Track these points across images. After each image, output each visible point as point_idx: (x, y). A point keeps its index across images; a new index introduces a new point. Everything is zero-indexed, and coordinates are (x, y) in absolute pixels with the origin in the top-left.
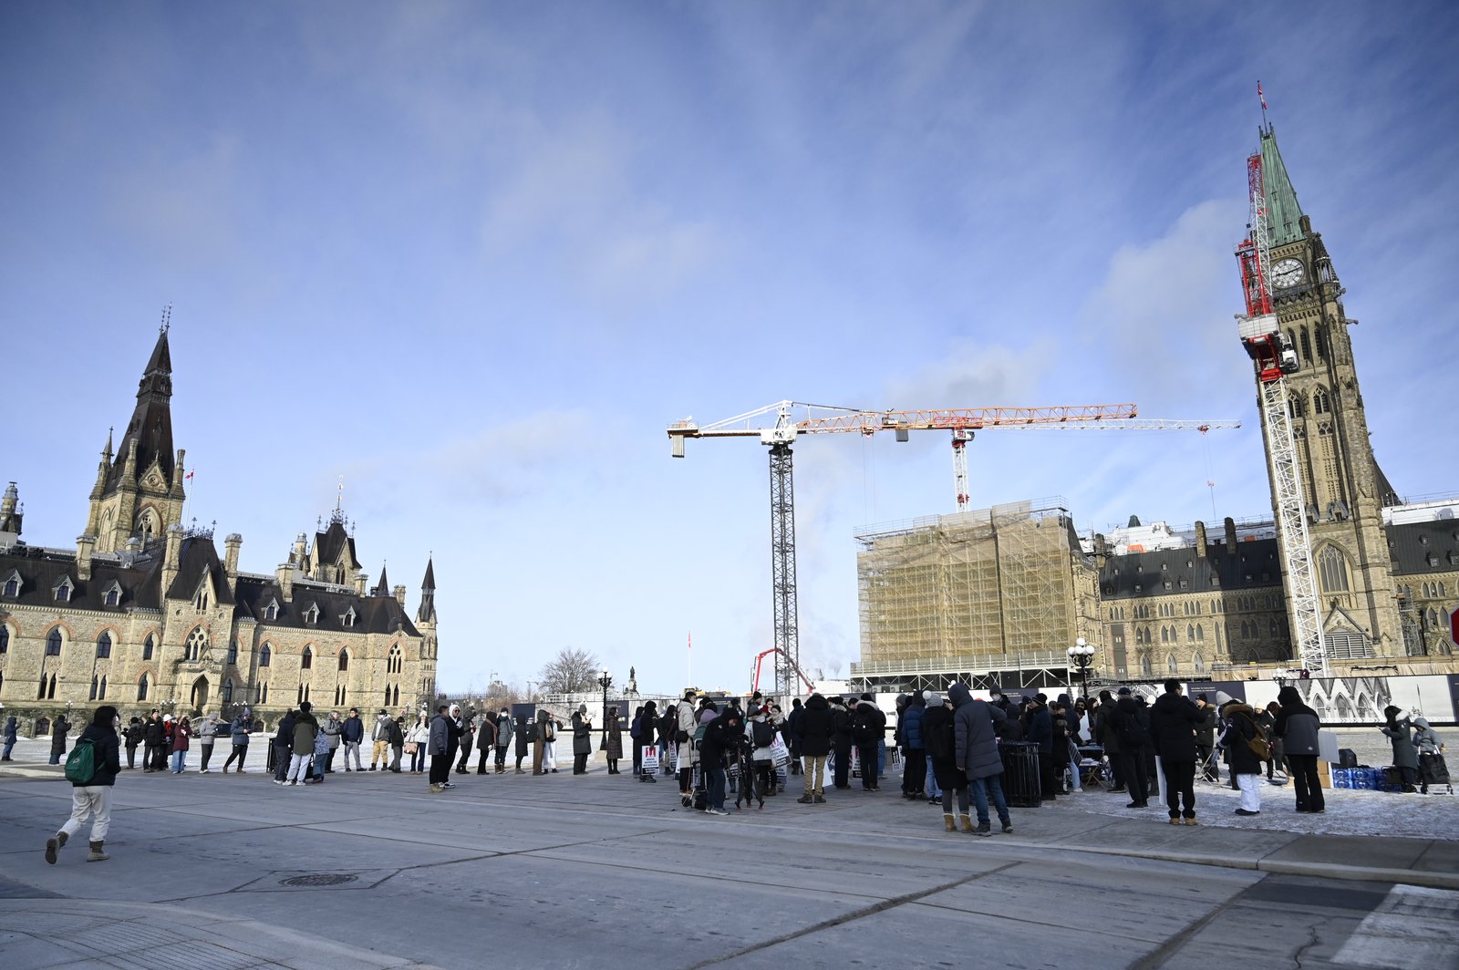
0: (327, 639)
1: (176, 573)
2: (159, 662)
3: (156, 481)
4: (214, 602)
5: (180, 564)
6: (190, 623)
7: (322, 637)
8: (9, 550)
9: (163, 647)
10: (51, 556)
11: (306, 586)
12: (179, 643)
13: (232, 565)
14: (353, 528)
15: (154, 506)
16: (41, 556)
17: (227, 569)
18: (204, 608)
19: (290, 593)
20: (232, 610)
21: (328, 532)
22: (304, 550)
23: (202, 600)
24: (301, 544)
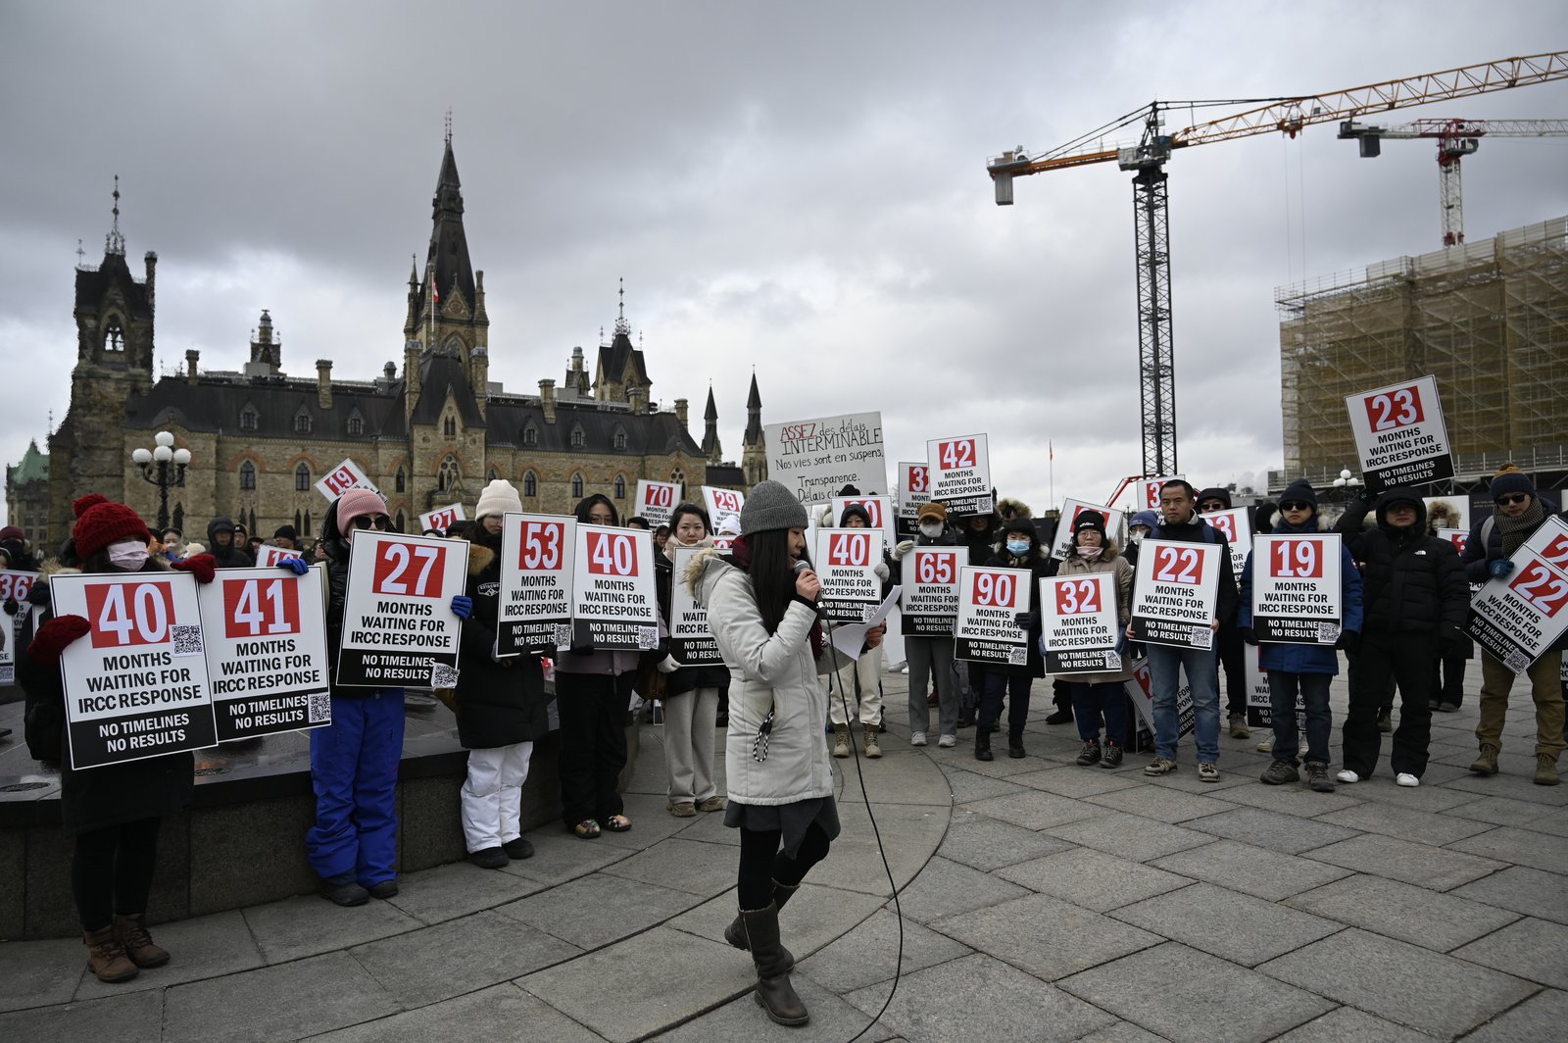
19: (552, 413)
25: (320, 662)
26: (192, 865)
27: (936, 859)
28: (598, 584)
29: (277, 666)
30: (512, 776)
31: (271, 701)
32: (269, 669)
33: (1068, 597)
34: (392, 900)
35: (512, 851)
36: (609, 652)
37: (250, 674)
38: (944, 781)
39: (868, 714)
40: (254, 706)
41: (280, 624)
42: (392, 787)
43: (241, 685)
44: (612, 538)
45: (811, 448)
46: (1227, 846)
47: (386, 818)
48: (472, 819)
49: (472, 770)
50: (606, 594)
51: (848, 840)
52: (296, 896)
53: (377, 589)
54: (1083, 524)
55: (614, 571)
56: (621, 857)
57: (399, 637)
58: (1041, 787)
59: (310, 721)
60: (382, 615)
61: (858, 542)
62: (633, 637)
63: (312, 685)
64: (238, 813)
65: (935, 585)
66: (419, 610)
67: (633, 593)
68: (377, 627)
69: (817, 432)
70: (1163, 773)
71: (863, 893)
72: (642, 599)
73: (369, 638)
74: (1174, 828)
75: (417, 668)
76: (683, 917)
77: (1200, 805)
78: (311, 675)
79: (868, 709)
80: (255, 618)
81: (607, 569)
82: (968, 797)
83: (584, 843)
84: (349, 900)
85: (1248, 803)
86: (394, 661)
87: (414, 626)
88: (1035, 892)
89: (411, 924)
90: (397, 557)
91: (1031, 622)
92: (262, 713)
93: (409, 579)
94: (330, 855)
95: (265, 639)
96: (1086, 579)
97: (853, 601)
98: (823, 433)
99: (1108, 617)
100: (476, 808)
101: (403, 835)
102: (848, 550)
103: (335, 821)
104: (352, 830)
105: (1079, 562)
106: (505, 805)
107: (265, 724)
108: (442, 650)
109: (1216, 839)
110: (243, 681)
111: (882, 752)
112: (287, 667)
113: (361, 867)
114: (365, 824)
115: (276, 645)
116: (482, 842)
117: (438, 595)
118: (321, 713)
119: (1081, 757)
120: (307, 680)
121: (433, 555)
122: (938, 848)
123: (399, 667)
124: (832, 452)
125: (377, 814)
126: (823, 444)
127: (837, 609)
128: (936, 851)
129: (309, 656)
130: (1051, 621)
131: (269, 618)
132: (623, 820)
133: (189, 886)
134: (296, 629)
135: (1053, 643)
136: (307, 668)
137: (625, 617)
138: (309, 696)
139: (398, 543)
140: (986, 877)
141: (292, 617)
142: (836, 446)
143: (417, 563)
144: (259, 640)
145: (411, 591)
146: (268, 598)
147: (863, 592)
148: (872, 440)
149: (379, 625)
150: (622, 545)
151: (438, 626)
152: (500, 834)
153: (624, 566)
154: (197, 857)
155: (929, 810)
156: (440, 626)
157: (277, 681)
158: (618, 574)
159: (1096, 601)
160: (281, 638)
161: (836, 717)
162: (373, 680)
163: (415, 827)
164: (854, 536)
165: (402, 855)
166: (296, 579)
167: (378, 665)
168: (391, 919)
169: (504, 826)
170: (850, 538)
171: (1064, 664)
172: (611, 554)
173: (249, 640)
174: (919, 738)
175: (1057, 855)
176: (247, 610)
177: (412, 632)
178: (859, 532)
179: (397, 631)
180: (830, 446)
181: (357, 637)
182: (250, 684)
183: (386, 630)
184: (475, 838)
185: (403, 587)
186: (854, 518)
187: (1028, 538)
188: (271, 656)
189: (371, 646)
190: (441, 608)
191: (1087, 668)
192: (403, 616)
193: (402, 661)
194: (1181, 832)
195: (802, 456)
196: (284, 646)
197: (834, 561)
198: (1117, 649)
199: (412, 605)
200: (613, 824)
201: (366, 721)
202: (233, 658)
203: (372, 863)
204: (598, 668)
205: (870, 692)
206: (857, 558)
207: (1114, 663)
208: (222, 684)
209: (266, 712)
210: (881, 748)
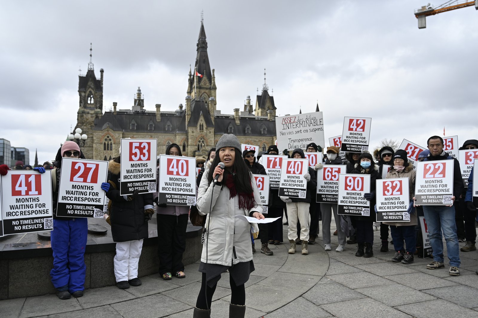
0: (256, 140)
1: (190, 116)
2: (188, 152)
3: (206, 83)
4: (206, 127)
5: (192, 113)
6: (197, 136)
7: (253, 139)
8: (133, 112)
9: (189, 146)
10: (148, 113)
11: (246, 118)
12: (194, 144)
13: (212, 111)
14: (272, 92)
15: (206, 93)
16: (144, 114)
17: (210, 112)
18: (203, 129)
19: (239, 121)
20: (213, 130)
21: (262, 94)
22: (249, 103)
23: (201, 127)
24: (248, 101)
25: (49, 206)
26: (9, 280)
27: (300, 298)
28: (171, 179)
29: (32, 207)
30: (134, 254)
31: (29, 220)
32: (29, 208)
33: (388, 188)
34: (79, 299)
35: (132, 283)
36: (174, 206)
37: (21, 210)
38: (328, 265)
39: (303, 236)
40: (22, 222)
41: (33, 192)
42: (82, 255)
43: (17, 214)
44: (178, 161)
45: (294, 127)
46: (439, 302)
47: (80, 267)
48: (116, 269)
49: (117, 251)
50: (174, 183)
51: (268, 288)
52: (48, 294)
53: (72, 180)
54: (396, 156)
55: (178, 174)
56: (172, 288)
57: (80, 198)
58: (369, 270)
59: (45, 228)
60: (74, 190)
61: (298, 164)
62: (184, 200)
63: (46, 215)
64: (27, 262)
65: (331, 181)
66: (89, 188)
67: (186, 183)
68: (72, 194)
69: (296, 120)
70: (435, 268)
71: (257, 310)
72: (190, 185)
73: (69, 198)
74: (418, 292)
75: (88, 210)
76: (178, 314)
77: (438, 283)
78: (45, 211)
79: (303, 234)
80: (24, 189)
81: (175, 173)
82: (334, 273)
83: (163, 282)
84: (62, 297)
85: (463, 283)
86: (78, 207)
87: (87, 194)
88: (334, 316)
89: (80, 308)
90: (79, 168)
91: (372, 197)
92: (25, 225)
93: (84, 176)
94: (57, 280)
95: (27, 197)
96: (396, 180)
97: (295, 189)
98: (299, 120)
99: (405, 197)
100: (118, 265)
101: (91, 274)
102: (294, 168)
103: (59, 267)
104: (67, 271)
105: (394, 172)
106: (131, 265)
107: (26, 229)
108: (98, 203)
109: (435, 298)
110: (18, 212)
111: (309, 252)
112: (36, 208)
113: (70, 285)
114: (72, 269)
115: (32, 199)
116: (120, 279)
117: (96, 182)
118: (49, 225)
119: (394, 259)
120: (44, 213)
121: (94, 167)
122: (304, 293)
123: (81, 210)
124: (302, 129)
125: (75, 265)
126: (298, 125)
127: (288, 192)
128: (302, 295)
129: (45, 204)
130: (380, 198)
131: (29, 189)
132: (182, 274)
133: (8, 289)
134: (40, 193)
135: (380, 208)
136: (44, 208)
137: (182, 192)
138: (45, 219)
139: (80, 162)
140: (316, 307)
141: (39, 189)
142: (304, 126)
143: (87, 170)
144: (25, 197)
145: (85, 181)
146: (29, 181)
147: (299, 185)
148: (319, 123)
149: (73, 194)
150: (182, 164)
151: (96, 194)
152: (128, 276)
153: (182, 172)
154: (11, 277)
155: (312, 277)
156: (97, 194)
157: (32, 213)
158: (180, 175)
159: (400, 190)
160: (34, 197)
161: (290, 237)
162: (70, 215)
163: (96, 271)
164: (296, 162)
165: (90, 281)
166: (40, 175)
167: (73, 209)
168: (72, 306)
169: (130, 273)
170: (295, 162)
171: (385, 218)
172: (177, 167)
173: (21, 197)
174: (327, 247)
175: (354, 301)
176: (20, 186)
177: (86, 197)
178: (299, 160)
179: (80, 196)
180: (301, 126)
181: (64, 198)
182: (21, 213)
183: (76, 196)
184: (118, 277)
185: (82, 179)
186: (296, 154)
187: (370, 160)
188: (30, 203)
189: (70, 202)
190: (97, 187)
191: (394, 220)
192: (82, 190)
193: (82, 207)
194: (420, 294)
195: (290, 130)
196: (35, 200)
197: (288, 172)
198: (408, 211)
199: (85, 186)
200: (178, 275)
201: (70, 229)
202: (14, 203)
203: (74, 284)
204: (170, 213)
205: (304, 227)
206: (298, 171)
207: (407, 218)
208: (10, 213)
209: (27, 224)
210: (308, 250)
